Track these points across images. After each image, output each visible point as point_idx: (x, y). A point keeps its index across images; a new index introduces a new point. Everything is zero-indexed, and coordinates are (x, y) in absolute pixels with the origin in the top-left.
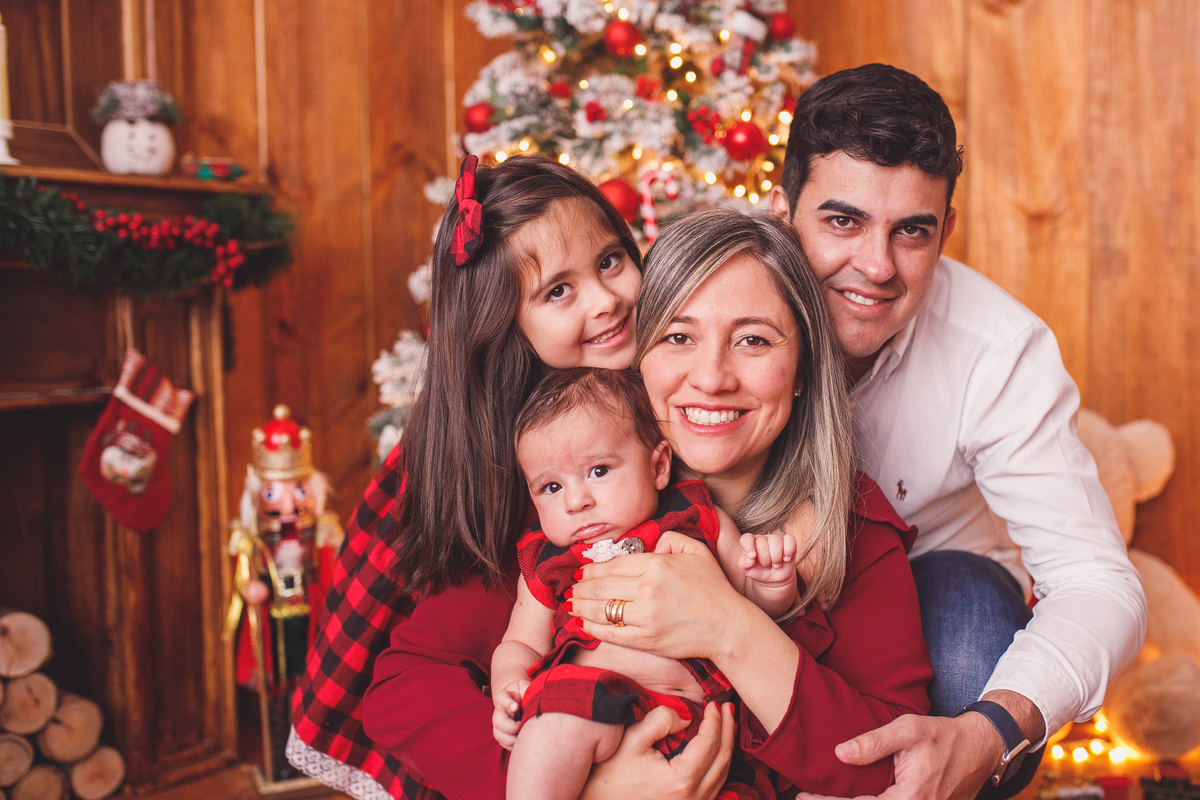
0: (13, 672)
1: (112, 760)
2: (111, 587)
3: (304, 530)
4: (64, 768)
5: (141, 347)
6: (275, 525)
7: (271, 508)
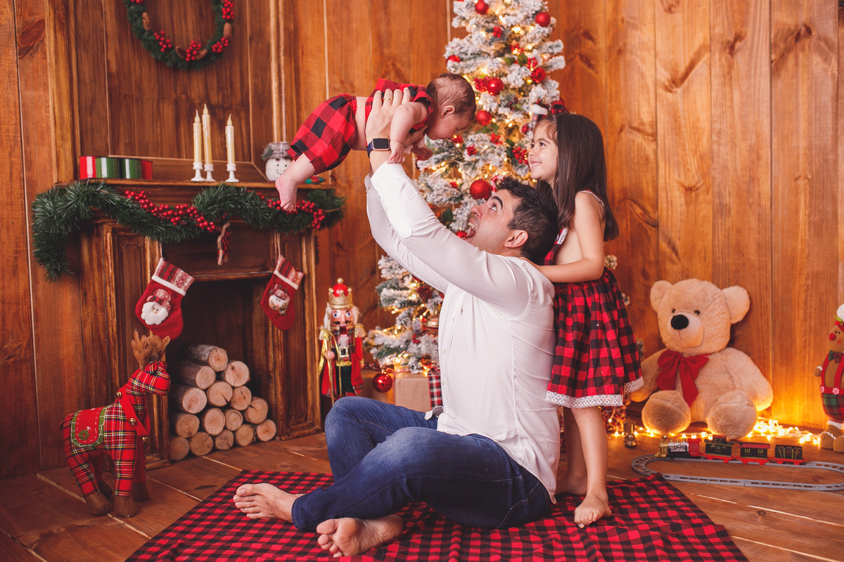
0: (236, 385)
1: (271, 424)
2: (271, 354)
3: (349, 330)
4: (254, 426)
5: (283, 254)
6: (338, 328)
7: (336, 321)
